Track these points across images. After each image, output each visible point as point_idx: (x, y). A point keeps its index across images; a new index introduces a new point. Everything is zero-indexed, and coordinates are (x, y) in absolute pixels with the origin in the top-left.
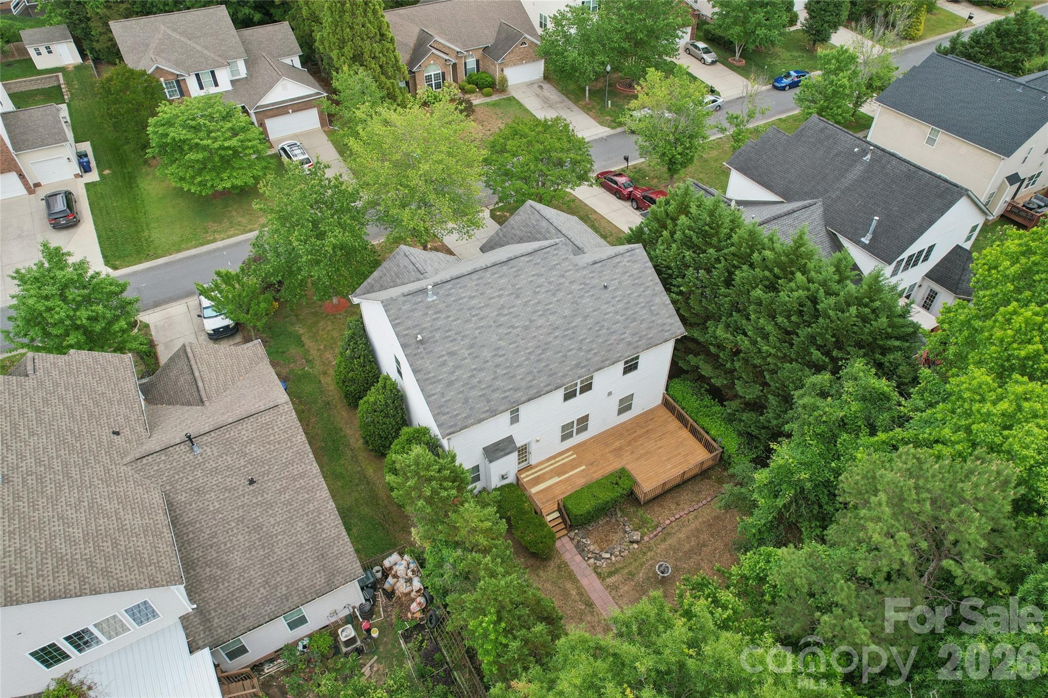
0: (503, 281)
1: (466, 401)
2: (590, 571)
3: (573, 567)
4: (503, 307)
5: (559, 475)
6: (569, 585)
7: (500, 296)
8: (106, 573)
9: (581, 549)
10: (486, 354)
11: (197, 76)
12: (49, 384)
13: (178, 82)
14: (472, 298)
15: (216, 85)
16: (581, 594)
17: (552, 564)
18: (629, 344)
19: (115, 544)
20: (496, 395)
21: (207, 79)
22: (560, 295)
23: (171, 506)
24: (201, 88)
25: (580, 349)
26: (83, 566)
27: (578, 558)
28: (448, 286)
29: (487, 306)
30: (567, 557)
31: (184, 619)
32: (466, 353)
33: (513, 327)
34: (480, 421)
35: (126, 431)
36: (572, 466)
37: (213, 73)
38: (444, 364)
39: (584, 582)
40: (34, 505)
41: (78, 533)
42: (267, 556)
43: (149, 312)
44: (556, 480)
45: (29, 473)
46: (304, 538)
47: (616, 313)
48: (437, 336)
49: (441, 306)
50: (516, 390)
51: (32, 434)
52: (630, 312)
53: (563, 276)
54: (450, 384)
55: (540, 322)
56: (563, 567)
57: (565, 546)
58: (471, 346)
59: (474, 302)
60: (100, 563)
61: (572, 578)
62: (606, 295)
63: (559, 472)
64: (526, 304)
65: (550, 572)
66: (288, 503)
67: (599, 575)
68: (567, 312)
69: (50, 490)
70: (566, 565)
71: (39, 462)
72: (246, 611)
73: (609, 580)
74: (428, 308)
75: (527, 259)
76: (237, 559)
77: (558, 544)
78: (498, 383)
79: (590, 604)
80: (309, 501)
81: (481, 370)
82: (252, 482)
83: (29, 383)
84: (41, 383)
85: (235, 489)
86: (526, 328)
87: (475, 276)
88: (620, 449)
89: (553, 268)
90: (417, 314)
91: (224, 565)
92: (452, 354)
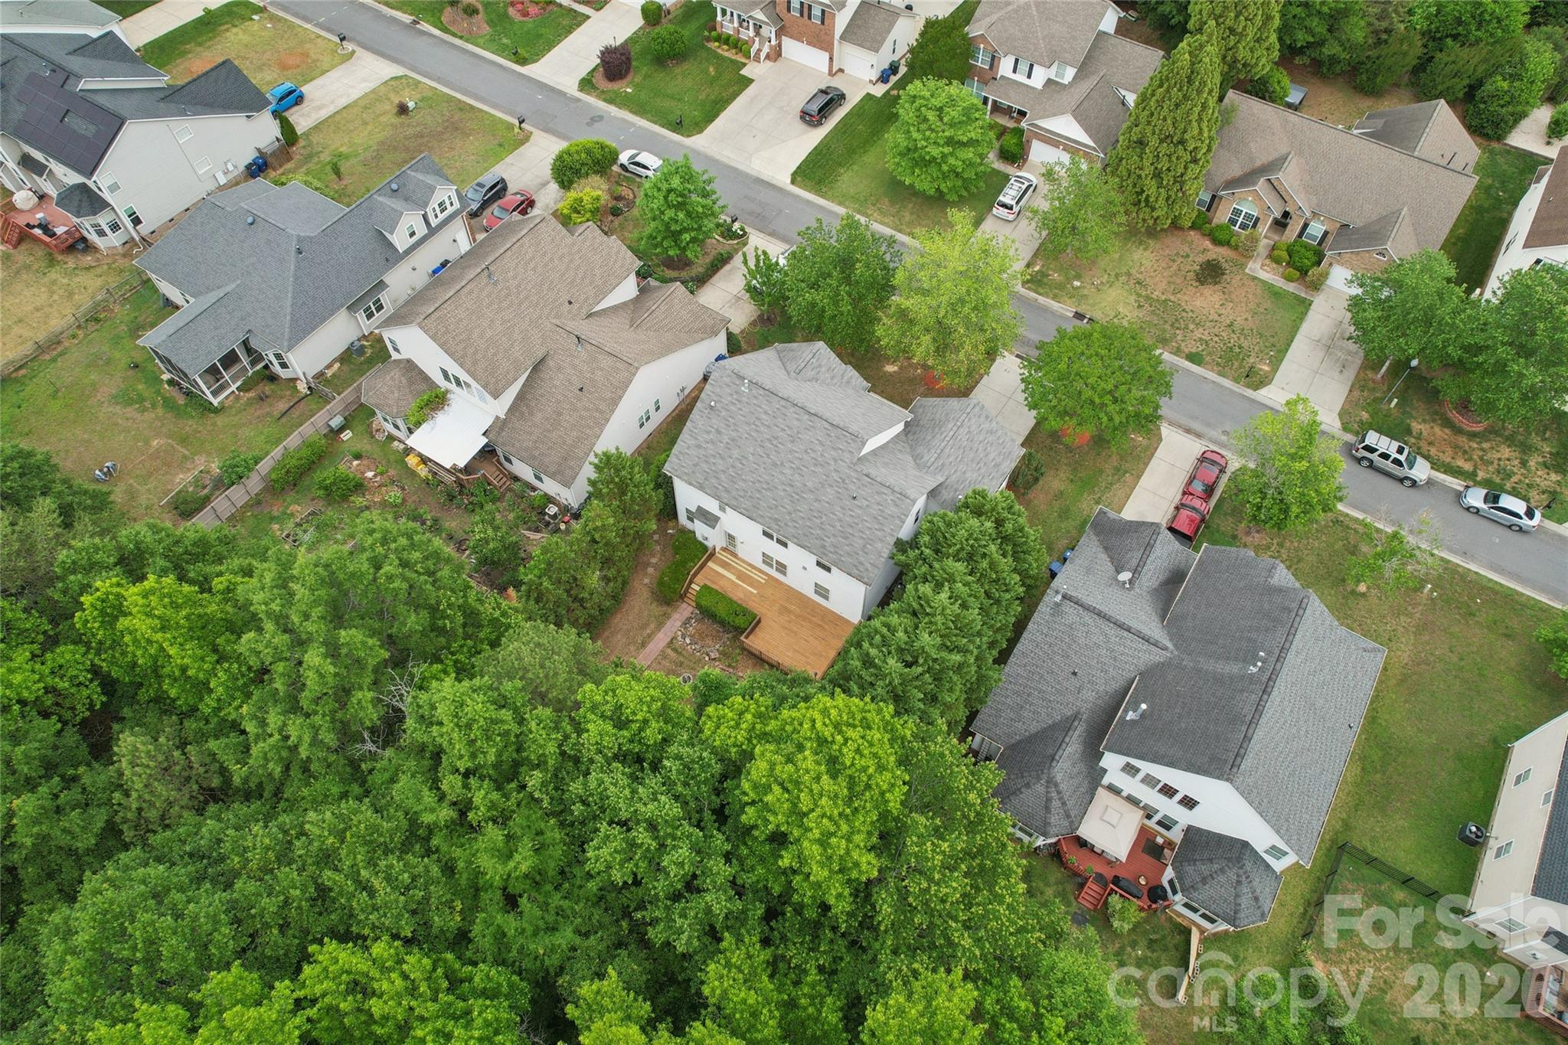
0: (796, 423)
1: (696, 465)
2: (671, 635)
3: (669, 624)
4: (776, 438)
5: (739, 578)
6: (652, 626)
7: (783, 430)
8: (475, 363)
9: (686, 623)
10: (736, 453)
11: (1017, 61)
12: (576, 248)
13: (993, 57)
14: (766, 413)
15: (1029, 77)
16: (649, 636)
17: (665, 608)
18: (824, 547)
19: (495, 354)
20: (713, 481)
21: (1023, 67)
22: (819, 469)
23: (543, 360)
24: (1015, 71)
25: (790, 513)
26: (471, 350)
27: (678, 624)
28: (761, 392)
29: (769, 427)
30: (676, 616)
31: (497, 418)
32: (726, 439)
33: (768, 456)
34: (691, 484)
35: (576, 306)
36: (751, 582)
37: (1031, 66)
38: (708, 432)
39: (660, 635)
40: (490, 305)
41: (489, 333)
42: (549, 431)
43: (762, 235)
44: (733, 578)
45: (508, 288)
46: (569, 442)
47: (840, 520)
48: (724, 413)
49: (744, 399)
50: (727, 491)
51: (534, 269)
52: (850, 530)
53: (835, 460)
54: (699, 447)
55: (787, 471)
56: (666, 616)
57: (685, 610)
58: (733, 440)
59: (764, 417)
60: (479, 356)
61: (660, 625)
62: (848, 503)
63: (741, 576)
64: (791, 451)
65: (656, 609)
66: (582, 417)
67: (671, 642)
68: (809, 484)
69: (505, 304)
70: (669, 618)
71: (519, 286)
72: (517, 445)
73: (669, 651)
74: (737, 393)
75: (827, 426)
76: (538, 417)
77: (684, 605)
78: (723, 477)
79: (643, 645)
80: (590, 427)
81: (722, 458)
82: (581, 390)
83: (569, 240)
84: (573, 244)
85: (571, 384)
86: (775, 465)
87: (783, 403)
88: (789, 612)
89: (835, 449)
90: (728, 390)
91: (531, 414)
92: (718, 432)
